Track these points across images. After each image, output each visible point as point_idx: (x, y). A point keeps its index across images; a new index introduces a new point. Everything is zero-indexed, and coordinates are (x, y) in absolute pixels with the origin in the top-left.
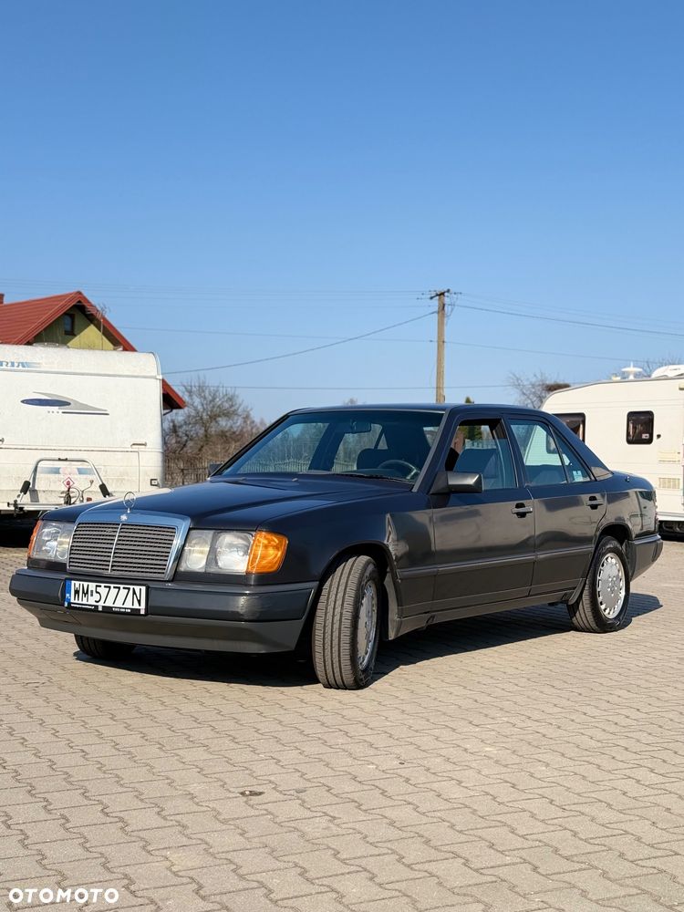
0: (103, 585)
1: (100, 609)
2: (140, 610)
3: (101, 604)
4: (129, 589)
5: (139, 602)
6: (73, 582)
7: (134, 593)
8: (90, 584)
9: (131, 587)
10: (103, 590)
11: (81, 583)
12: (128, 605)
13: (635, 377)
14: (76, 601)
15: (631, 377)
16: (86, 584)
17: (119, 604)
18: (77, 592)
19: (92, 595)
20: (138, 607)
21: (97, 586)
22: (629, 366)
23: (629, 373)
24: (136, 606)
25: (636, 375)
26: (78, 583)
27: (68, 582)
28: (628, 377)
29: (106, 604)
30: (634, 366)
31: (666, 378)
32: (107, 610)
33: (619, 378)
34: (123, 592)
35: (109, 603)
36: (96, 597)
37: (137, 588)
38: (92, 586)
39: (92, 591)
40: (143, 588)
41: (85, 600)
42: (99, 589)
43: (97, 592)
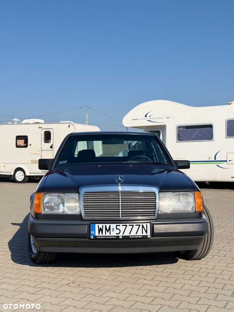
0: (121, 225)
1: (120, 238)
2: (147, 236)
3: (121, 235)
4: (139, 225)
5: (146, 231)
6: (97, 225)
7: (143, 227)
8: (111, 225)
9: (141, 224)
10: (121, 227)
11: (104, 225)
12: (140, 233)
13: (17, 123)
14: (101, 234)
15: (16, 123)
16: (108, 226)
17: (133, 233)
18: (100, 230)
19: (113, 231)
20: (146, 234)
21: (117, 226)
22: (15, 119)
23: (15, 121)
24: (145, 234)
25: (17, 122)
26: (101, 226)
27: (92, 225)
28: (15, 123)
29: (124, 235)
30: (17, 119)
31: (29, 124)
32: (125, 238)
33: (10, 123)
34: (136, 228)
35: (127, 234)
36: (118, 231)
37: (145, 224)
38: (113, 226)
39: (113, 229)
40: (149, 225)
41: (108, 234)
42: (118, 227)
43: (117, 229)
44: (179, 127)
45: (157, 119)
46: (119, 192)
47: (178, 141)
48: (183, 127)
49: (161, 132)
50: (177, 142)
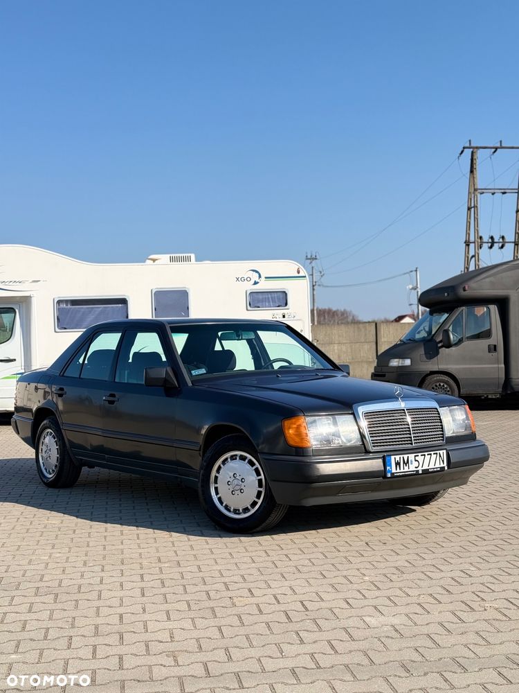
0: (420, 454)
1: (420, 472)
2: (444, 467)
3: (420, 469)
4: (437, 454)
5: (443, 461)
6: (393, 457)
7: (440, 456)
8: (409, 455)
9: (438, 452)
10: (420, 458)
11: (401, 456)
12: (438, 465)
14: (398, 471)
16: (406, 456)
17: (432, 466)
18: (398, 464)
19: (412, 463)
21: (415, 456)
24: (442, 465)
26: (397, 458)
27: (387, 458)
29: (424, 468)
32: (426, 472)
34: (434, 457)
35: (425, 467)
36: (416, 464)
37: (441, 452)
38: (412, 457)
39: (411, 461)
40: (445, 451)
41: (406, 469)
42: (417, 458)
43: (416, 460)
44: (59, 302)
45: (11, 283)
46: (404, 410)
47: (57, 330)
48: (66, 302)
49: (17, 311)
50: (55, 332)
